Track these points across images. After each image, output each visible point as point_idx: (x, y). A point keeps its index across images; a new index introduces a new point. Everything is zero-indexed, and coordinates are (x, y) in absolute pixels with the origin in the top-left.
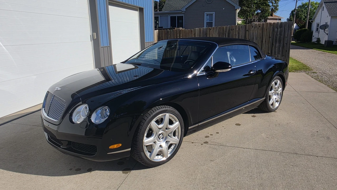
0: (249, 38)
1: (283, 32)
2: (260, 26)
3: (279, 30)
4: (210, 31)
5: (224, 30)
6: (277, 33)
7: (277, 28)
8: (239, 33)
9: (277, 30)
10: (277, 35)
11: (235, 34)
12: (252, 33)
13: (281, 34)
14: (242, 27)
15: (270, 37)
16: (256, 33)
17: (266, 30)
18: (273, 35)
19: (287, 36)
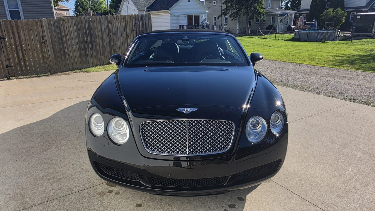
0: (113, 32)
1: (145, 24)
2: (122, 18)
3: (141, 22)
4: (63, 23)
5: (82, 22)
6: (139, 26)
7: (139, 21)
8: (101, 25)
9: (139, 22)
10: (140, 28)
11: (96, 27)
12: (115, 25)
13: (143, 27)
14: (103, 18)
15: (133, 30)
16: (119, 26)
17: (128, 23)
18: (136, 28)
19: (148, 28)
